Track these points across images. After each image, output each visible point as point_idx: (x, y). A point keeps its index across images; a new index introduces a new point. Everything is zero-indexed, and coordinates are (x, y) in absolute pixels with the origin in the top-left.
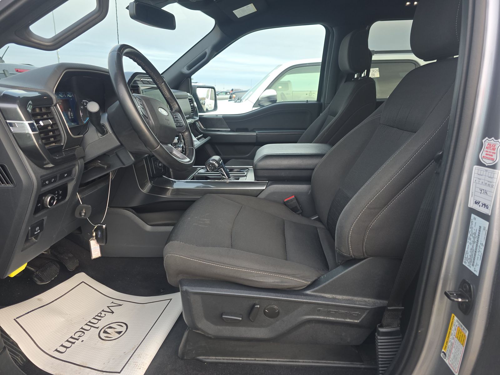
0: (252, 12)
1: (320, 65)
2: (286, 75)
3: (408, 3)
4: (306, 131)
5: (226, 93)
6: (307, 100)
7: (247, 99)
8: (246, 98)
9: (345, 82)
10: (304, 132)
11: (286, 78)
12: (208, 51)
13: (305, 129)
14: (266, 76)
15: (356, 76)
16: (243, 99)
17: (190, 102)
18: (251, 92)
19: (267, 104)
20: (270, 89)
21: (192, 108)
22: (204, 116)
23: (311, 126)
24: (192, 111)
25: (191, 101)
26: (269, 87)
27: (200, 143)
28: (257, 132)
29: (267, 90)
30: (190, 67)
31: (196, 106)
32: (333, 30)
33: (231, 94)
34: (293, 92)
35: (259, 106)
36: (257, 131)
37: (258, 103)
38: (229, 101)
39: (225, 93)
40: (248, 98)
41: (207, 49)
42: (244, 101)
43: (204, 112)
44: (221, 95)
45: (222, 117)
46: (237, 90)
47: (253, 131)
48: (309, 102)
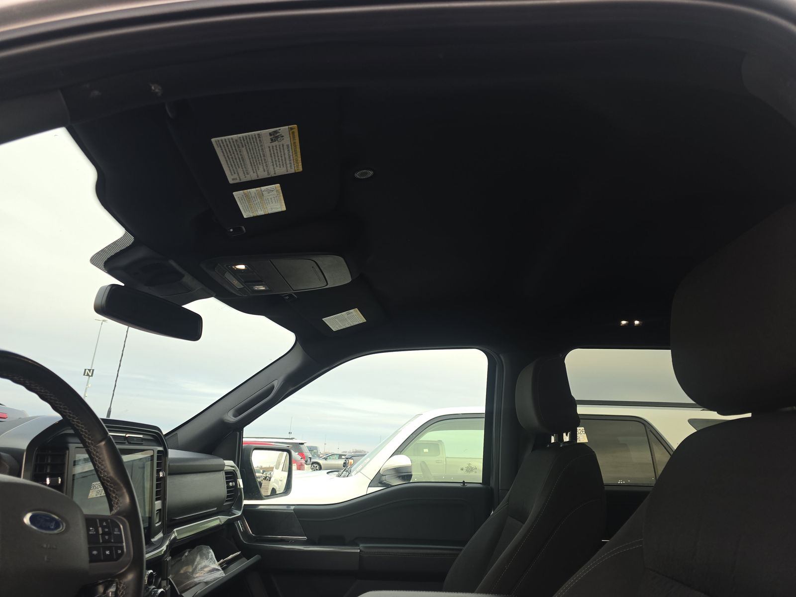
0: (357, 323)
1: (483, 418)
2: (426, 433)
3: (624, 322)
4: (465, 548)
5: (340, 456)
6: (464, 481)
7: (359, 471)
8: (358, 469)
9: (533, 450)
10: (461, 550)
11: (430, 436)
12: (277, 384)
13: (464, 543)
14: (396, 432)
15: (553, 440)
16: (353, 471)
17: (227, 478)
18: (368, 459)
19: (396, 482)
20: (400, 454)
21: (228, 492)
22: (261, 507)
23: (473, 537)
24: (228, 497)
25: (231, 476)
26: (398, 452)
27: (224, 575)
28: (361, 545)
29: (395, 457)
30: (238, 412)
31: (242, 486)
32: (500, 358)
33: (347, 458)
34: (447, 459)
35: (380, 485)
36: (362, 543)
37: (378, 480)
38: (328, 473)
39: (338, 456)
40: (361, 469)
41: (277, 381)
42: (353, 474)
43: (260, 497)
44: (333, 459)
45: (294, 510)
46: (360, 452)
47: (354, 543)
48: (469, 485)
